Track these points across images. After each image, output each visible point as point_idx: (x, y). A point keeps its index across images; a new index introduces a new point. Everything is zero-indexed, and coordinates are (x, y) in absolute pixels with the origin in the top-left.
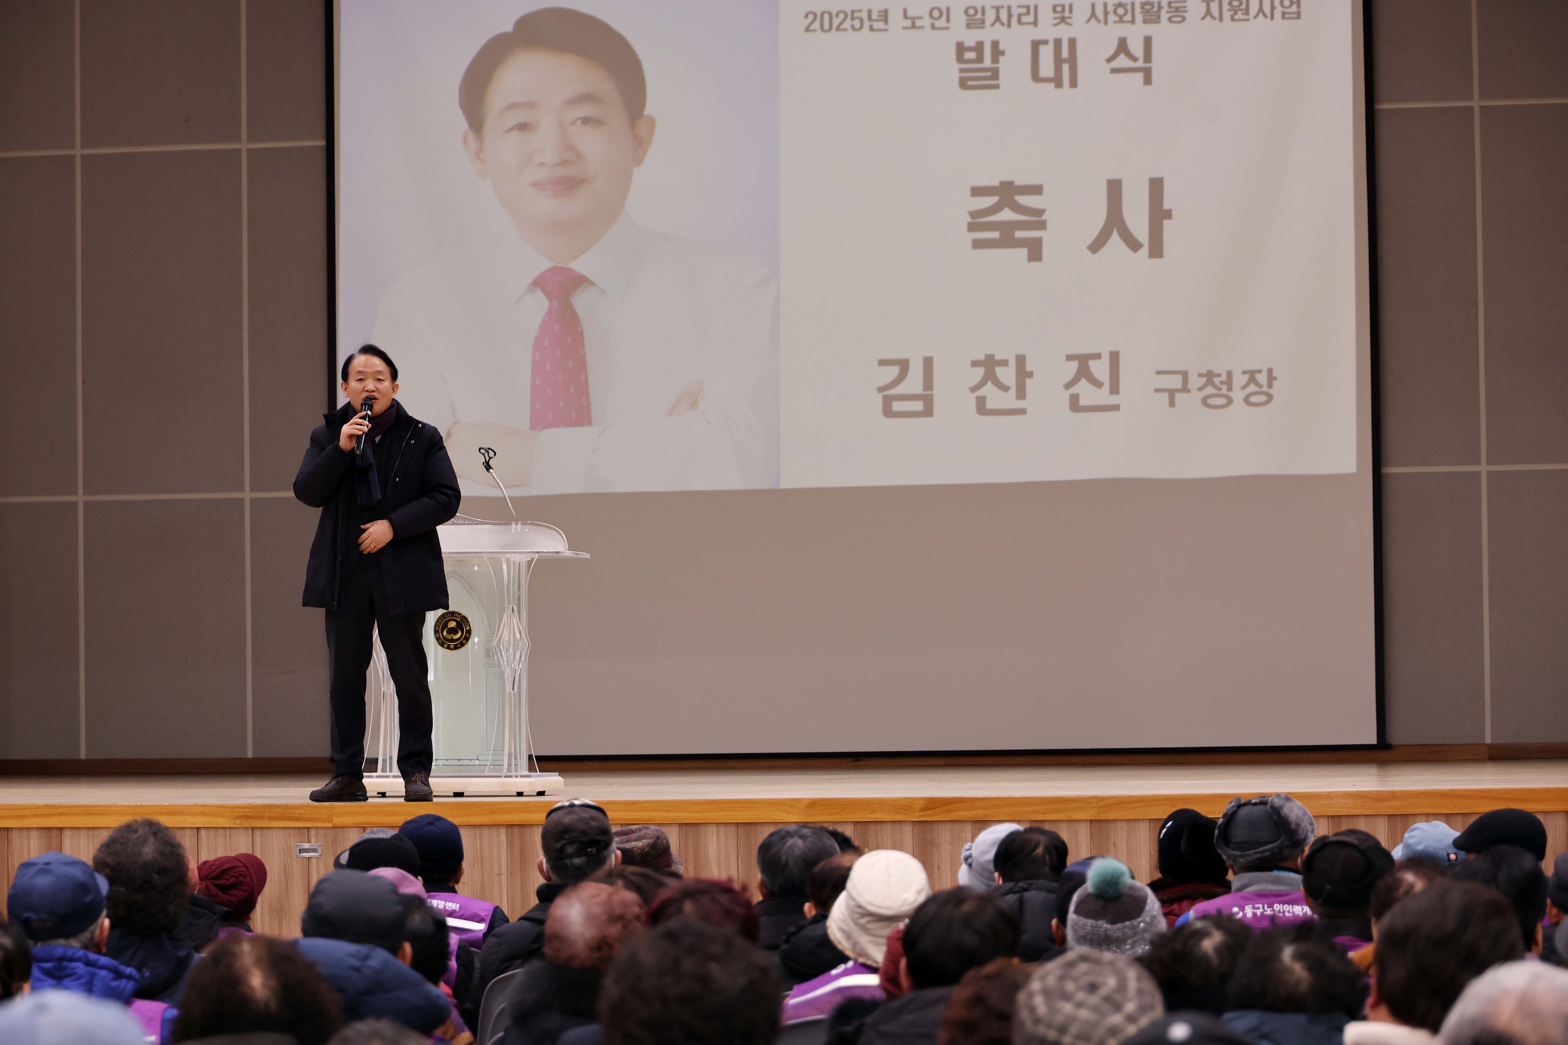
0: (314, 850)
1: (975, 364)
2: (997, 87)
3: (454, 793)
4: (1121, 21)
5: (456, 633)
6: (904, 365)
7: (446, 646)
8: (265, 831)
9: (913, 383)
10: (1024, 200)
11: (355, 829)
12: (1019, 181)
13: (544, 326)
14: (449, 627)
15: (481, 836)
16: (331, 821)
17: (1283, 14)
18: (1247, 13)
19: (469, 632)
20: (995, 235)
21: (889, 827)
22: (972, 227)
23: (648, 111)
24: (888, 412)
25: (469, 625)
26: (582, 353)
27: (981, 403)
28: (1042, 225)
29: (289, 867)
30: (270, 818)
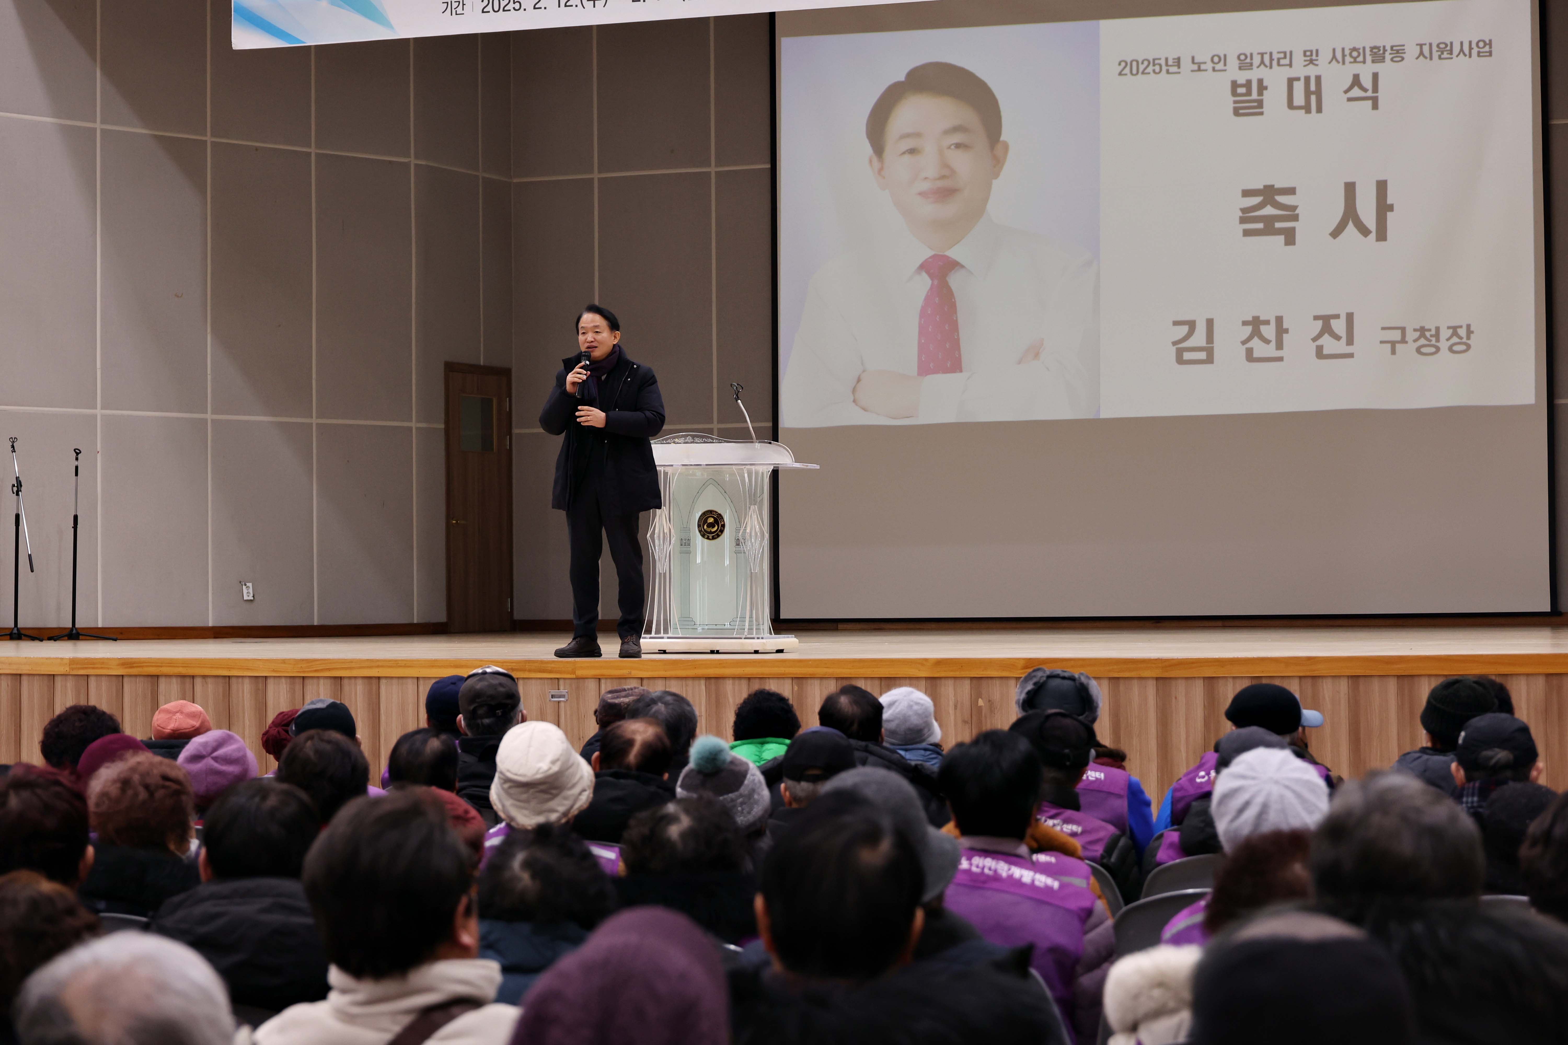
0: (563, 696)
1: (1245, 323)
2: (1262, 114)
3: (711, 651)
4: (1355, 61)
5: (714, 527)
6: (1192, 325)
7: (706, 537)
8: (526, 680)
9: (1199, 338)
10: (1282, 199)
11: (593, 680)
12: (1278, 185)
13: (927, 298)
14: (708, 522)
16: (574, 673)
17: (1479, 53)
18: (1451, 53)
19: (723, 526)
20: (1260, 226)
22: (1243, 220)
23: (1003, 138)
24: (1180, 360)
25: (724, 521)
26: (955, 319)
27: (1249, 352)
28: (1296, 218)
29: (544, 709)
30: (530, 671)
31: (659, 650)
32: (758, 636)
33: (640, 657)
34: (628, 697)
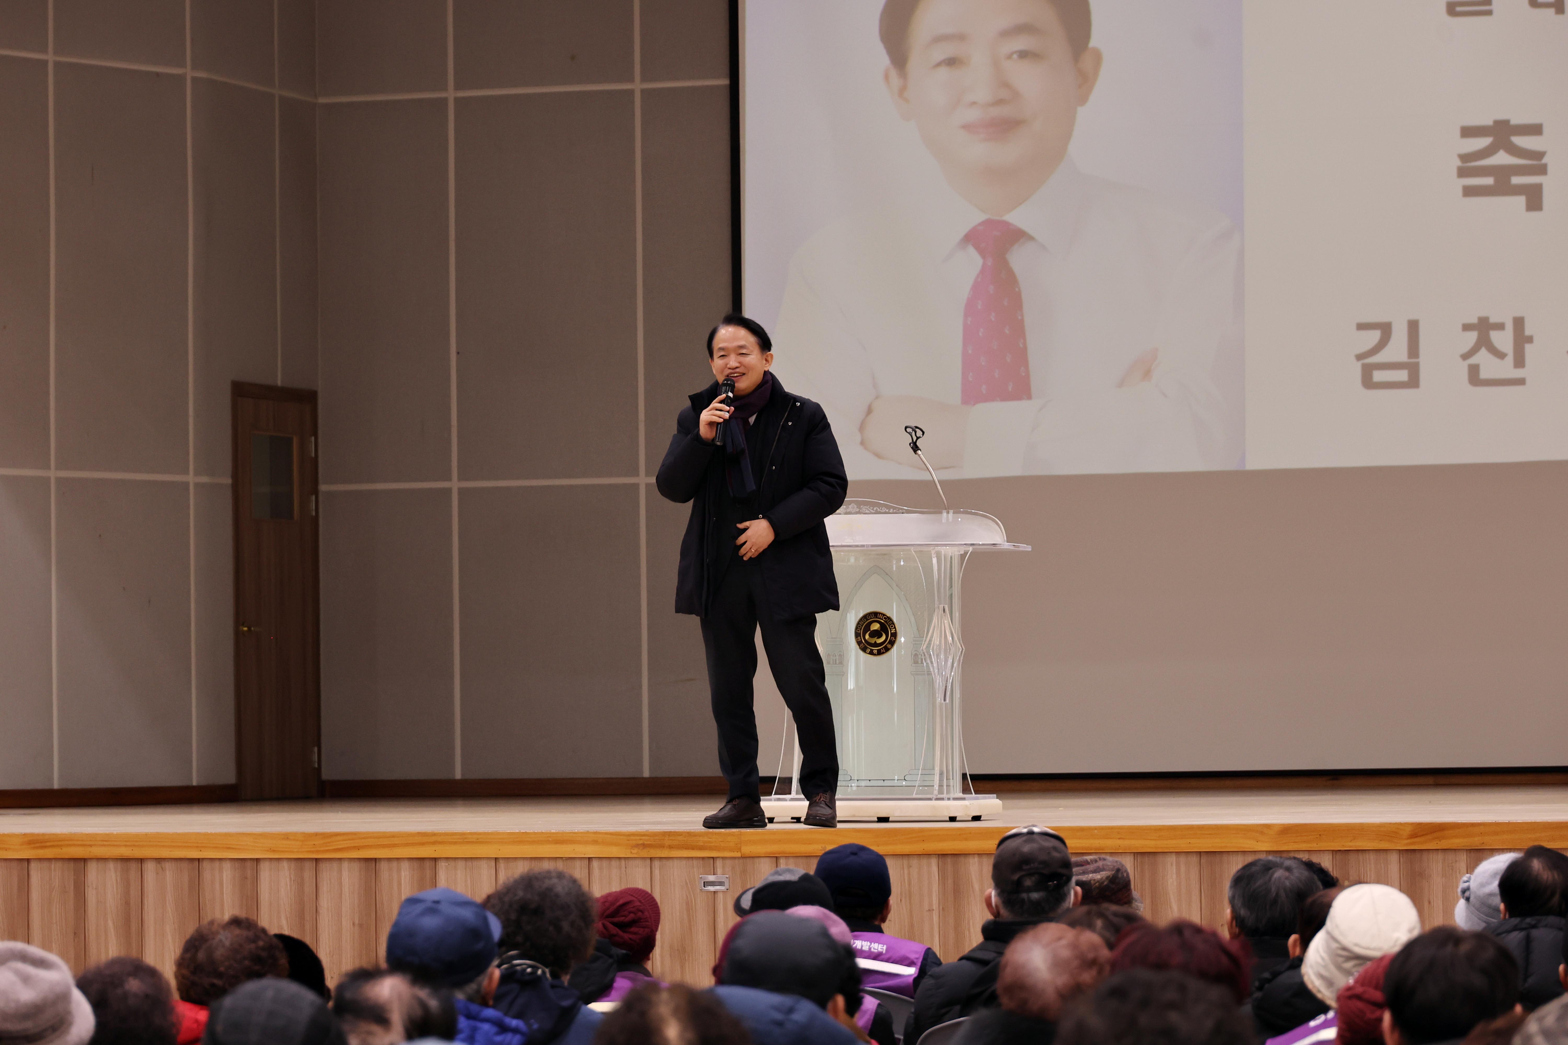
0: (721, 884)
1: (1467, 327)
2: (1489, 13)
3: (878, 818)
5: (880, 636)
6: (1386, 329)
7: (868, 651)
8: (664, 862)
9: (1396, 350)
10: (1520, 141)
11: (767, 860)
12: (1516, 120)
13: (976, 287)
14: (871, 630)
15: (909, 867)
16: (739, 850)
19: (895, 635)
20: (1489, 181)
21: (1372, 856)
22: (1462, 173)
23: (1094, 42)
25: (895, 628)
26: (1020, 318)
27: (1474, 372)
28: (1542, 170)
29: (692, 902)
30: (671, 847)
31: (792, 818)
32: (948, 796)
33: (834, 826)
34: (1099, 872)
